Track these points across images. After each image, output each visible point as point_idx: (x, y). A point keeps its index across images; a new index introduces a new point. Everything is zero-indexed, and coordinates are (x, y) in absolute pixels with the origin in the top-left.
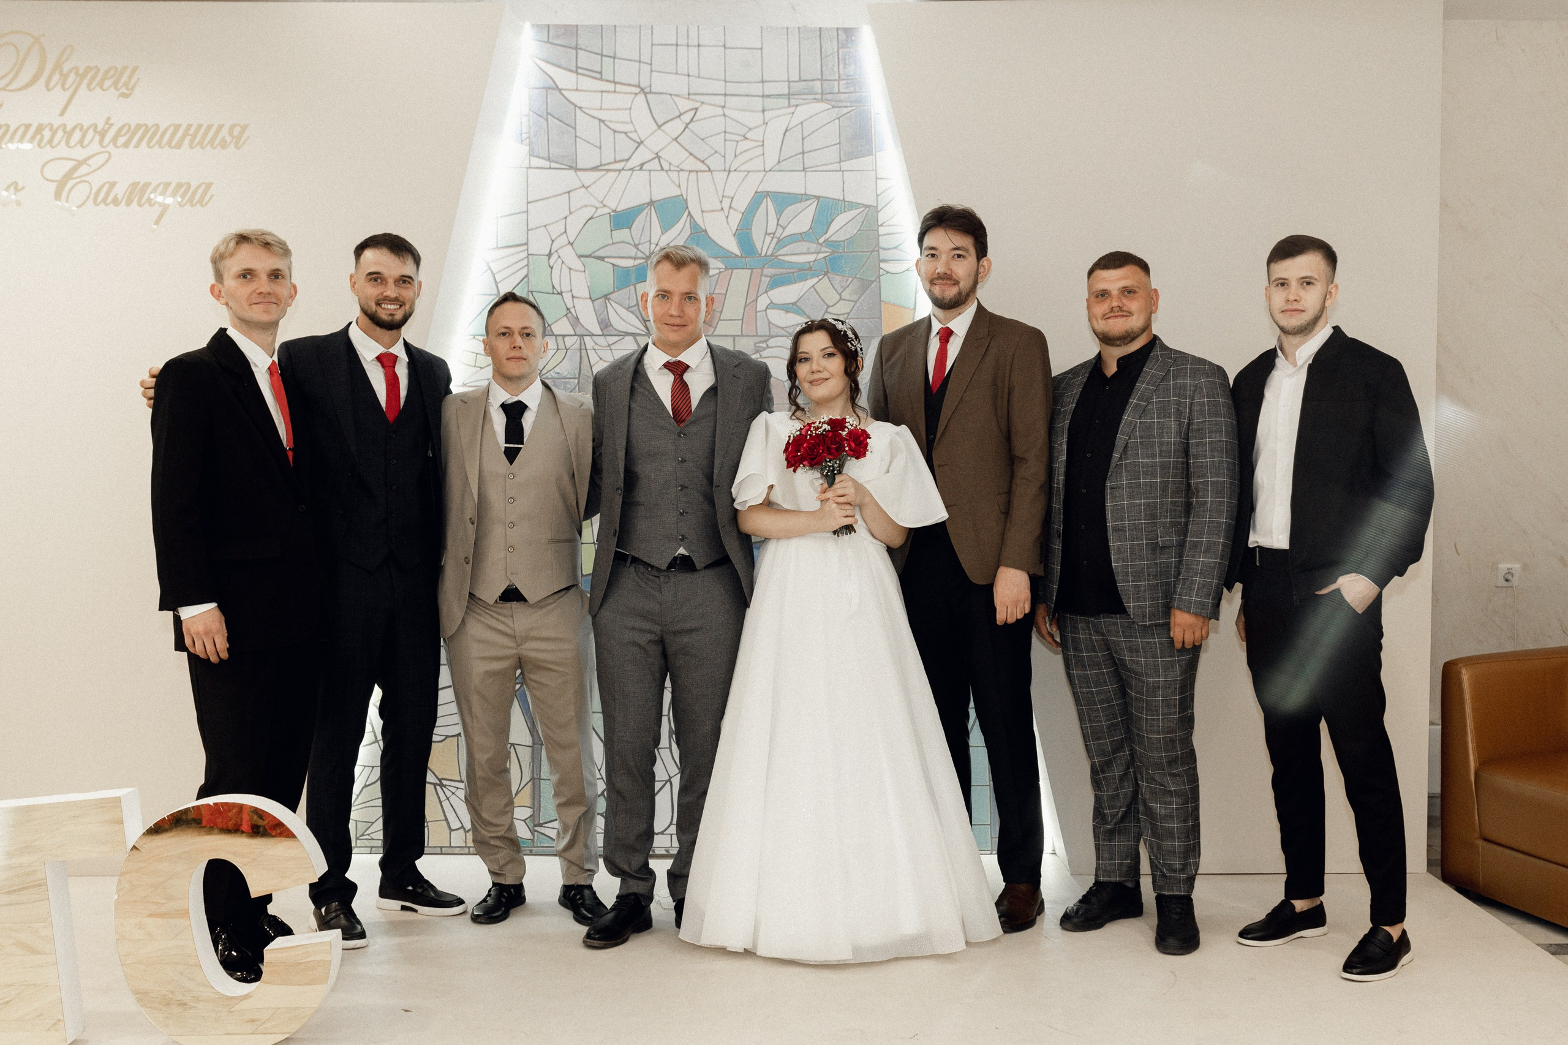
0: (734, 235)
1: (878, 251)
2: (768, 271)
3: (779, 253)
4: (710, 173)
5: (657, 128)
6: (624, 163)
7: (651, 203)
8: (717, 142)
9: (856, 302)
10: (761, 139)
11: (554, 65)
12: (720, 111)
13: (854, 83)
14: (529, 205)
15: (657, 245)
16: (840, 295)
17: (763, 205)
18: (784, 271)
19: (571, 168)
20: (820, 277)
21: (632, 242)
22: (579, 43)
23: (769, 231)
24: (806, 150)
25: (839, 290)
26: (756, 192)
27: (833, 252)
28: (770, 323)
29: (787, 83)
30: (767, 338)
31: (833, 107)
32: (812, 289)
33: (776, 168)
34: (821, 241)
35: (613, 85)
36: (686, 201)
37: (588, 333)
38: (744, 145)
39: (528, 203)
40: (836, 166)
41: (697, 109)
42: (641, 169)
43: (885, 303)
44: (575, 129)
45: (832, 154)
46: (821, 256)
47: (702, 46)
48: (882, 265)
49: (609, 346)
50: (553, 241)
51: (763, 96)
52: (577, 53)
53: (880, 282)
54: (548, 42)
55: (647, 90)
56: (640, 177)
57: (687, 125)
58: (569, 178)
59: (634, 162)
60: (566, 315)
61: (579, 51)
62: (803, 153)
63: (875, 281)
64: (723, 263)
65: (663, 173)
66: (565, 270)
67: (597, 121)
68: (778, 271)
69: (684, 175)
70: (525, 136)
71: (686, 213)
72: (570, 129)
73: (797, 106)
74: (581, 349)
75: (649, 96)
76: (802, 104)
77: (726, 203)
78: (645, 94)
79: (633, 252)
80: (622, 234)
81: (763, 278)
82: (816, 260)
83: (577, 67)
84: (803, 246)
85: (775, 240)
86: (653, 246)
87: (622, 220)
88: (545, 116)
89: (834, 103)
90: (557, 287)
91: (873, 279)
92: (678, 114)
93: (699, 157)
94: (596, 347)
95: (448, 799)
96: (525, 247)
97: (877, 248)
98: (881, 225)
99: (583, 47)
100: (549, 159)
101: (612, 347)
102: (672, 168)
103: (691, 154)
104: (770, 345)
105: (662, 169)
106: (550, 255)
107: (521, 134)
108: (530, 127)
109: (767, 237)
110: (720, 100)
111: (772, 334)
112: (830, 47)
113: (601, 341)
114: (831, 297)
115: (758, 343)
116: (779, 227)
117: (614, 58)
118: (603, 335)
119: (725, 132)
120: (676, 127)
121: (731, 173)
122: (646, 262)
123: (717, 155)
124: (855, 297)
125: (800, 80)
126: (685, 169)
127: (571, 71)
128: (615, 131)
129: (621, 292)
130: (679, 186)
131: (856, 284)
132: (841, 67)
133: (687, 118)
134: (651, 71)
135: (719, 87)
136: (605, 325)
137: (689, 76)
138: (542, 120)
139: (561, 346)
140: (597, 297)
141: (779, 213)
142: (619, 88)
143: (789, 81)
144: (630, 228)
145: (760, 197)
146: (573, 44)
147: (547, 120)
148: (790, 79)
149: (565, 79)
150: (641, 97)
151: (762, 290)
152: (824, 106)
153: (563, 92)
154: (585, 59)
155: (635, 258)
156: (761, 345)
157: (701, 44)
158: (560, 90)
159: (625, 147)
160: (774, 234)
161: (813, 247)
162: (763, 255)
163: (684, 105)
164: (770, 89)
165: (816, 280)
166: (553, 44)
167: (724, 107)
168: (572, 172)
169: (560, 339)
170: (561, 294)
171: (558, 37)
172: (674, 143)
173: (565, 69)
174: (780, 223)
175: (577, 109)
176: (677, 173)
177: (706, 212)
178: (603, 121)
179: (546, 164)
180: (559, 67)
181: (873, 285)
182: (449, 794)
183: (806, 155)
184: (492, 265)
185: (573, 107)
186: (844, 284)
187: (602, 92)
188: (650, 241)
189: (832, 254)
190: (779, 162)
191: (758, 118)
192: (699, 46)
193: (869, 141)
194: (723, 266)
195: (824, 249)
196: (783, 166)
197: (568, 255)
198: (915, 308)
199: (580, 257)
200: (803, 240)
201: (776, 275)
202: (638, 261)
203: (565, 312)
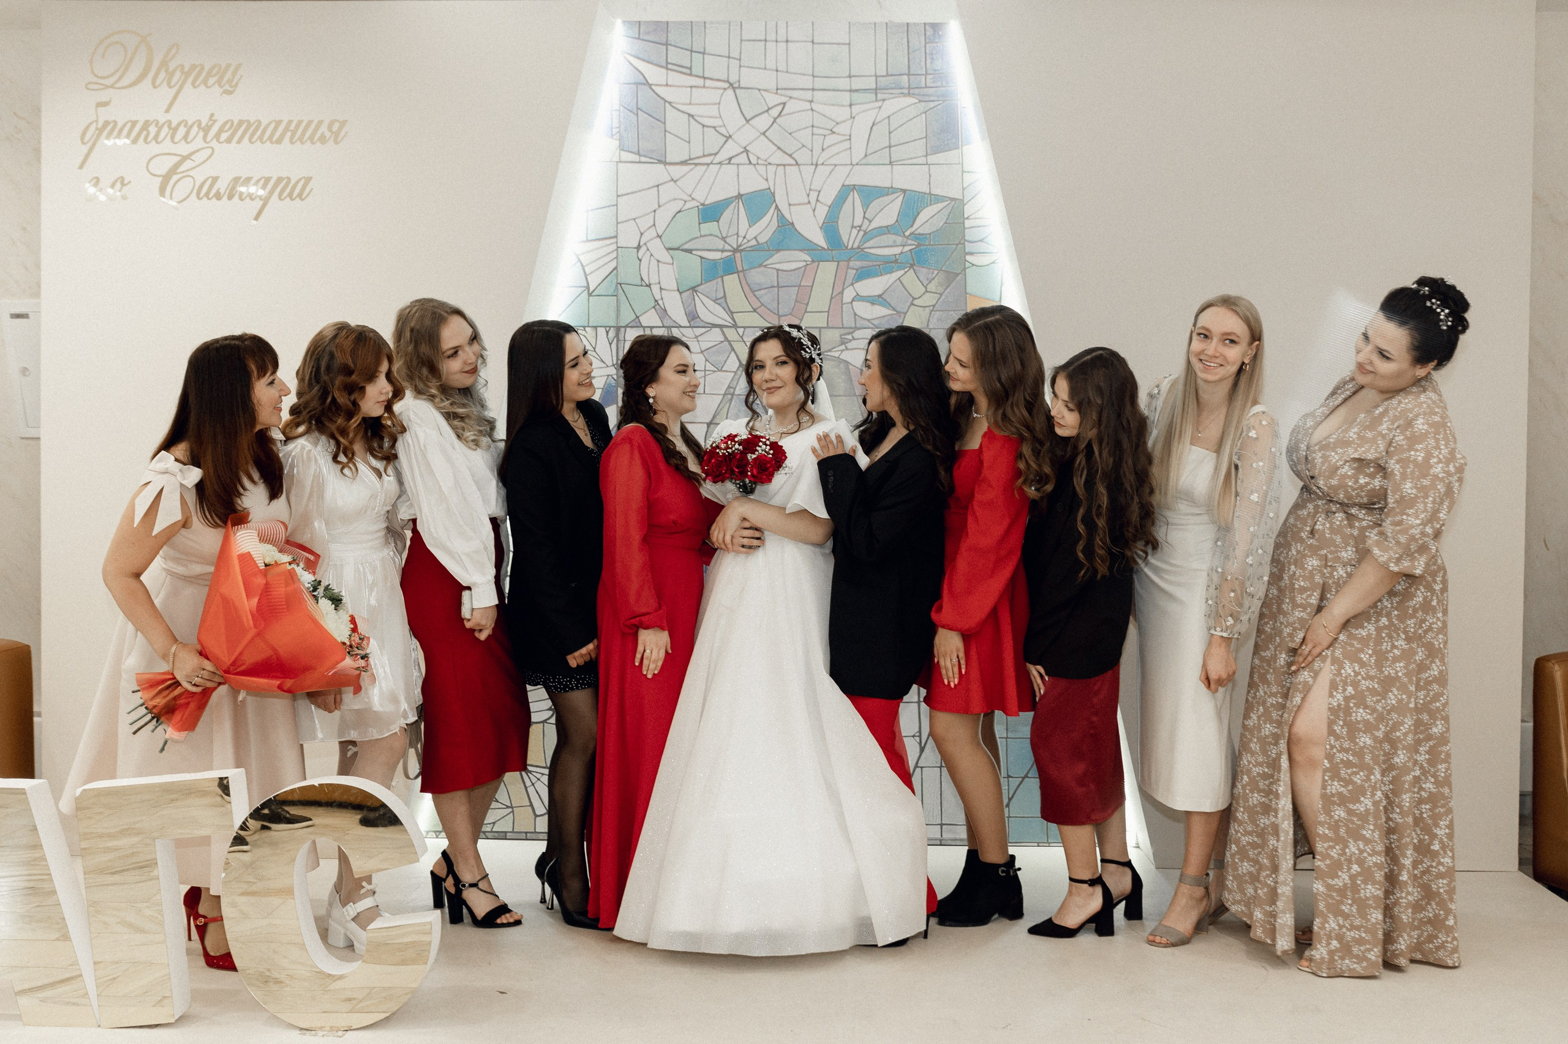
0: (821, 228)
1: (964, 244)
2: (855, 264)
3: (866, 245)
4: (797, 167)
5: (745, 122)
6: (713, 157)
7: (740, 196)
8: (805, 136)
9: (941, 295)
10: (849, 133)
11: (644, 60)
12: (807, 106)
13: (941, 77)
14: (619, 199)
15: (744, 237)
16: (926, 287)
17: (850, 198)
18: (870, 264)
19: (660, 162)
20: (906, 270)
21: (720, 236)
22: (670, 39)
23: (855, 224)
24: (893, 144)
25: (925, 283)
26: (843, 185)
27: (919, 245)
28: (855, 314)
29: (874, 78)
30: (852, 330)
31: (920, 101)
32: (898, 282)
33: (863, 162)
34: (907, 234)
35: (702, 80)
36: (773, 194)
37: (675, 325)
38: (831, 140)
39: (618, 196)
40: (923, 160)
41: (784, 104)
42: (729, 163)
43: (971, 295)
44: (665, 123)
45: (919, 147)
46: (907, 248)
47: (792, 42)
48: (968, 258)
49: (696, 337)
50: (642, 234)
51: (851, 91)
52: (667, 50)
53: (965, 275)
54: (639, 38)
55: (736, 85)
56: (730, 170)
57: (775, 119)
58: (659, 172)
59: (723, 156)
60: (654, 307)
61: (669, 47)
62: (890, 147)
63: (961, 273)
64: (810, 256)
65: (752, 166)
66: (654, 262)
67: (687, 116)
68: (865, 264)
69: (771, 169)
70: (615, 131)
71: (774, 205)
72: (659, 123)
73: (884, 100)
75: (738, 91)
76: (889, 99)
77: (813, 195)
78: (734, 89)
79: (720, 244)
80: (709, 227)
81: (849, 270)
82: (902, 253)
83: (667, 63)
84: (890, 239)
85: (862, 233)
86: (740, 239)
87: (710, 213)
88: (635, 110)
89: (921, 98)
90: (646, 279)
91: (959, 272)
92: (766, 108)
93: (786, 150)
95: (533, 784)
96: (615, 240)
97: (962, 241)
98: (967, 218)
99: (673, 43)
100: (638, 154)
101: (700, 339)
102: (760, 162)
103: (779, 148)
104: (856, 337)
105: (750, 163)
106: (639, 247)
107: (612, 128)
108: (620, 122)
109: (854, 230)
110: (808, 95)
111: (858, 326)
112: (917, 41)
113: (689, 332)
114: (917, 289)
115: (845, 334)
116: (866, 220)
117: (704, 53)
118: (691, 326)
119: (813, 126)
120: (763, 122)
121: (819, 167)
122: (734, 255)
123: (804, 149)
124: (941, 290)
125: (888, 75)
126: (773, 162)
127: (662, 67)
128: (704, 126)
129: (708, 284)
130: (767, 180)
131: (942, 275)
132: (928, 61)
133: (775, 112)
134: (740, 66)
135: (807, 82)
136: (693, 316)
137: (777, 71)
138: (632, 115)
140: (685, 289)
141: (866, 206)
142: (708, 83)
143: (876, 76)
144: (718, 222)
145: (846, 190)
146: (664, 40)
147: (637, 115)
148: (878, 74)
149: (654, 75)
150: (730, 92)
151: (849, 281)
152: (914, 100)
153: (653, 87)
154: (675, 55)
155: (723, 251)
156: (847, 337)
157: (789, 39)
158: (650, 85)
159: (713, 141)
160: (860, 227)
161: (899, 240)
162: (850, 247)
163: (773, 99)
164: (857, 84)
165: (900, 273)
166: (643, 40)
167: (812, 101)
168: (662, 166)
170: (649, 286)
171: (648, 33)
172: (762, 137)
173: (656, 65)
174: (867, 216)
175: (667, 104)
176: (764, 167)
177: (794, 205)
178: (692, 116)
179: (636, 158)
180: (648, 62)
181: (959, 277)
182: (534, 780)
183: (892, 149)
184: (582, 257)
185: (663, 102)
186: (930, 276)
187: (691, 87)
188: (737, 234)
189: (917, 246)
190: (866, 155)
191: (845, 113)
192: (787, 41)
193: (956, 136)
194: (808, 258)
195: (910, 242)
196: (870, 159)
197: (657, 248)
199: (668, 249)
200: (889, 233)
201: (862, 268)
202: (726, 254)
203: (653, 304)
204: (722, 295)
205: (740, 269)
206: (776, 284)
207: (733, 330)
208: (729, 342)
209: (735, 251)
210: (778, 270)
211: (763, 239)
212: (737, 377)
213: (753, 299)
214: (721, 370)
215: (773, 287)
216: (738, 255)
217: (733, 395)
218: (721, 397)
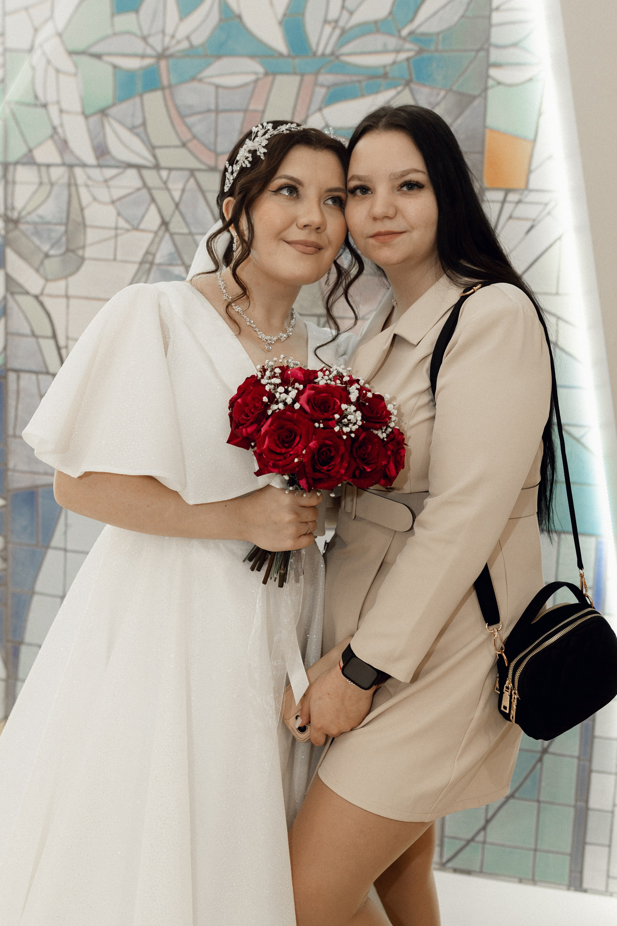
0: (280, 23)
1: (488, 51)
2: (326, 79)
3: (343, 51)
15: (173, 37)
18: (347, 78)
20: (399, 89)
21: (139, 32)
23: (330, 18)
27: (420, 51)
34: (405, 32)
37: (78, 162)
43: (492, 130)
46: (403, 56)
48: (493, 72)
49: (106, 181)
50: (36, 31)
53: (485, 98)
60: (52, 137)
63: (479, 96)
64: (262, 64)
66: (52, 72)
68: (340, 78)
74: (69, 185)
79: (139, 47)
80: (127, 21)
81: (317, 89)
82: (394, 63)
84: (377, 40)
85: (338, 32)
86: (167, 39)
90: (41, 95)
91: (476, 93)
94: (90, 183)
96: (2, 39)
97: (485, 46)
98: (497, 9)
101: (109, 183)
106: (33, 51)
109: (327, 26)
113: (96, 173)
116: (344, 11)
118: (100, 166)
122: (158, 62)
129: (123, 105)
131: (450, 100)
136: (101, 151)
139: (45, 180)
140: (93, 111)
144: (137, 11)
151: (314, 106)
155: (143, 56)
160: (336, 21)
161: (392, 42)
162: (320, 51)
169: (43, 169)
170: (45, 106)
174: (347, 5)
181: (476, 103)
188: (163, 32)
189: (419, 53)
194: (260, 69)
195: (408, 46)
197: (55, 51)
198: (535, 140)
199: (71, 53)
200: (378, 31)
201: (335, 85)
202: (147, 62)
203: (50, 131)
204: (139, 121)
205: (165, 82)
206: (213, 107)
207: (154, 173)
208: (149, 189)
209: (161, 56)
210: (217, 87)
211: (198, 40)
212: (157, 239)
213: (181, 129)
214: (136, 228)
215: (209, 111)
216: (163, 64)
217: (152, 263)
218: (136, 266)
